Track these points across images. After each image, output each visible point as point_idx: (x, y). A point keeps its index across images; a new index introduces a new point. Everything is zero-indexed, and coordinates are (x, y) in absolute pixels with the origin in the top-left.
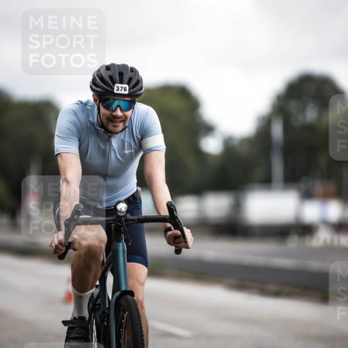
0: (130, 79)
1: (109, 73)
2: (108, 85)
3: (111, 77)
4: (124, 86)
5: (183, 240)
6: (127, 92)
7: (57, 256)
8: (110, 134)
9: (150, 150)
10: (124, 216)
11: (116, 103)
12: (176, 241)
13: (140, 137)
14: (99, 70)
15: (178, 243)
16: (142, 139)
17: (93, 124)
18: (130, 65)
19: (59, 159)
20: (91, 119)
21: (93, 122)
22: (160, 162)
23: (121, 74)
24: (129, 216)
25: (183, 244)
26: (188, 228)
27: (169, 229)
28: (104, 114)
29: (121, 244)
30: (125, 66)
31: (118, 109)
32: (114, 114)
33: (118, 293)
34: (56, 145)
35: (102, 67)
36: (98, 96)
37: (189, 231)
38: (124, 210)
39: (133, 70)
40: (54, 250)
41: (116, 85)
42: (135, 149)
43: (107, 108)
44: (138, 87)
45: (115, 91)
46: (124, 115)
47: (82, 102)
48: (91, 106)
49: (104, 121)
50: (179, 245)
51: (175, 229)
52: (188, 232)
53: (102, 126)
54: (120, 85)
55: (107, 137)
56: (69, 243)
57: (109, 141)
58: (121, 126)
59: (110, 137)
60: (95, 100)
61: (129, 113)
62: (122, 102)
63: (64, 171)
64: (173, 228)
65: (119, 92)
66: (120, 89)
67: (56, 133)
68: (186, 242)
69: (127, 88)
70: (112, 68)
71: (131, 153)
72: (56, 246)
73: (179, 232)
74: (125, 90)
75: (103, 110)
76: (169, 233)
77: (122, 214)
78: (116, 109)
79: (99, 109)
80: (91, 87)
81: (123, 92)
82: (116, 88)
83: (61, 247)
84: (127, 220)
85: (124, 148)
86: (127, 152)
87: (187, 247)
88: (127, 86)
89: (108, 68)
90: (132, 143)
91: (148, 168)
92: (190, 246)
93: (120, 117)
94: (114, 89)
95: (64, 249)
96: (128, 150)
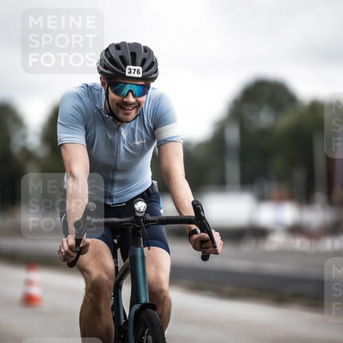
0: (144, 60)
1: (120, 53)
2: (119, 67)
3: (122, 58)
4: (137, 68)
5: (211, 245)
6: (140, 76)
7: (66, 263)
8: (119, 123)
9: (166, 141)
10: (142, 217)
11: (128, 87)
12: (203, 246)
13: (152, 127)
14: (107, 50)
15: (207, 248)
16: (155, 129)
17: (99, 111)
18: (143, 44)
19: (63, 150)
20: (97, 106)
21: (99, 108)
22: (177, 155)
23: (133, 55)
24: (149, 217)
25: (211, 249)
26: (216, 231)
27: (194, 232)
28: (113, 100)
29: (139, 249)
30: (137, 45)
31: (131, 95)
32: (125, 100)
33: (137, 307)
34: (58, 135)
35: (111, 46)
36: (106, 79)
37: (218, 234)
38: (142, 209)
39: (146, 50)
40: (64, 257)
41: (128, 67)
42: (146, 139)
43: (116, 93)
44: (153, 70)
45: (127, 74)
46: (137, 101)
47: (87, 85)
48: (97, 90)
49: (114, 107)
50: (207, 250)
51: (201, 232)
52: (216, 236)
53: (111, 113)
54: (132, 67)
55: (115, 126)
56: (81, 248)
57: (118, 130)
58: (133, 113)
59: (119, 126)
60: (103, 84)
61: (142, 99)
62: (134, 86)
63: (69, 165)
64: (199, 231)
65: (132, 75)
66: (133, 71)
67: (58, 121)
68: (216, 247)
69: (141, 71)
70: (122, 48)
71: (143, 144)
72: (66, 252)
73: (207, 236)
74: (138, 72)
75: (112, 95)
76: (195, 236)
77: (141, 215)
78: (127, 94)
79: (107, 94)
80: (98, 68)
81: (136, 75)
82: (127, 71)
83: (72, 253)
84: (146, 222)
85: (134, 139)
86: (137, 143)
87: (216, 253)
88: (140, 68)
89: (118, 47)
90: (144, 133)
91: (165, 162)
92: (219, 251)
93: (133, 103)
94: (125, 71)
95: (75, 255)
96: (139, 140)
